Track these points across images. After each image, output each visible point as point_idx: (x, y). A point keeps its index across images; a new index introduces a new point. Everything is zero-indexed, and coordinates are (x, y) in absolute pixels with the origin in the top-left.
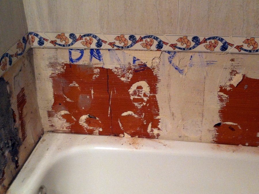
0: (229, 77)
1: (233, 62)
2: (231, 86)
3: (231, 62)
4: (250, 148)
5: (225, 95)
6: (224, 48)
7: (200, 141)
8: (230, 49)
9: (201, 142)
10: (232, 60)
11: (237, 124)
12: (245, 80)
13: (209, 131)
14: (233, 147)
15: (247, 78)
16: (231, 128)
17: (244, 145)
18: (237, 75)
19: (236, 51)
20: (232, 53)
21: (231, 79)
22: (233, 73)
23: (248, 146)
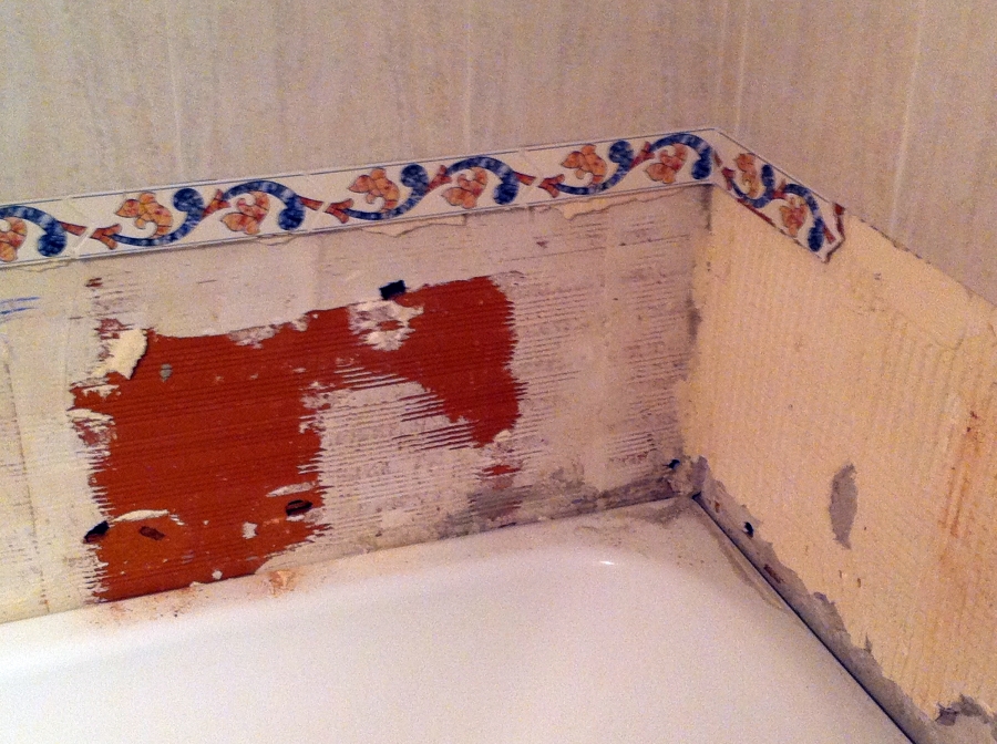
0: (95, 345)
1: (98, 292)
2: (113, 377)
3: (91, 293)
4: (231, 583)
5: (98, 416)
6: (52, 243)
7: (45, 607)
8: (75, 246)
9: (48, 611)
10: (94, 283)
11: (165, 512)
12: (158, 347)
13: (71, 561)
14: (173, 598)
15: (163, 339)
16: (145, 529)
17: (209, 580)
18: (122, 334)
19: (99, 248)
20: (86, 260)
21: (105, 355)
22: (108, 328)
23: (223, 578)
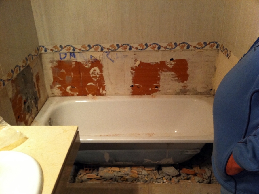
0: (134, 62)
1: (135, 55)
2: (136, 67)
3: (134, 56)
4: (147, 96)
5: (133, 71)
6: (130, 49)
7: (125, 94)
8: (133, 49)
9: (125, 95)
10: (135, 54)
11: (140, 85)
12: (141, 63)
13: (128, 89)
14: (140, 96)
15: (142, 62)
16: (138, 87)
17: (145, 95)
18: (137, 61)
19: (136, 50)
20: (134, 51)
21: (135, 64)
22: (136, 60)
23: (146, 95)
